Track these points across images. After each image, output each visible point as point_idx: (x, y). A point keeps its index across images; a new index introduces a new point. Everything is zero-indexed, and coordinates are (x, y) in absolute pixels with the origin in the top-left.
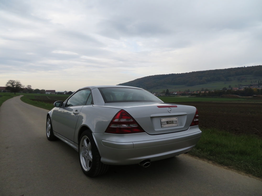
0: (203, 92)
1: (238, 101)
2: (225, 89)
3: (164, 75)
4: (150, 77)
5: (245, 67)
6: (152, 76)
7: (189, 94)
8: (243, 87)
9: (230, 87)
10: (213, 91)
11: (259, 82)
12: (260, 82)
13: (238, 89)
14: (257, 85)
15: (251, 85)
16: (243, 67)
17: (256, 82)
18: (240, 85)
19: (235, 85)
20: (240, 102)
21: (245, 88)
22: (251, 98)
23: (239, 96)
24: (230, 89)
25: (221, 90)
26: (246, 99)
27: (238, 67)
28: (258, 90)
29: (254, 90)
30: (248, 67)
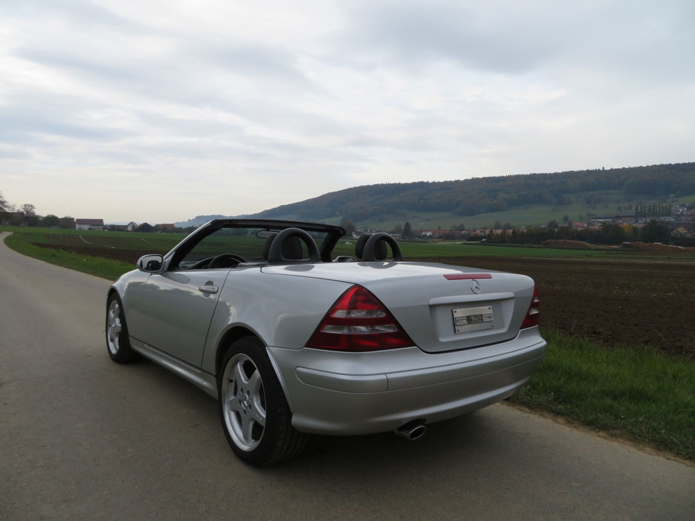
0: (499, 232)
1: (587, 256)
2: (553, 224)
3: (399, 184)
4: (362, 188)
5: (605, 169)
6: (369, 186)
7: (462, 237)
8: (598, 222)
9: (566, 219)
10: (523, 229)
11: (637, 207)
12: (639, 208)
13: (585, 225)
14: (632, 217)
15: (618, 217)
16: (599, 170)
17: (630, 208)
18: (592, 215)
19: (577, 216)
20: (591, 260)
21: (604, 224)
22: (617, 250)
23: (587, 244)
24: (566, 225)
25: (544, 228)
26: (605, 252)
27: (588, 170)
28: (635, 230)
29: (626, 230)
30: (612, 169)
